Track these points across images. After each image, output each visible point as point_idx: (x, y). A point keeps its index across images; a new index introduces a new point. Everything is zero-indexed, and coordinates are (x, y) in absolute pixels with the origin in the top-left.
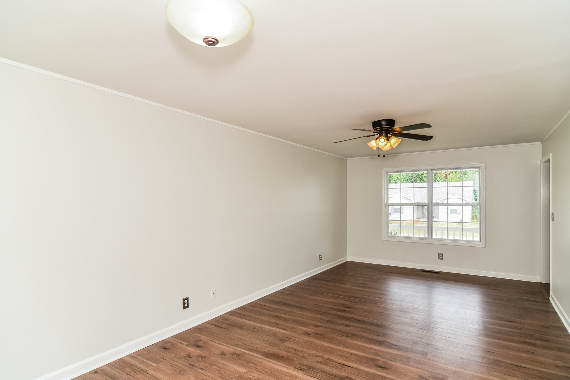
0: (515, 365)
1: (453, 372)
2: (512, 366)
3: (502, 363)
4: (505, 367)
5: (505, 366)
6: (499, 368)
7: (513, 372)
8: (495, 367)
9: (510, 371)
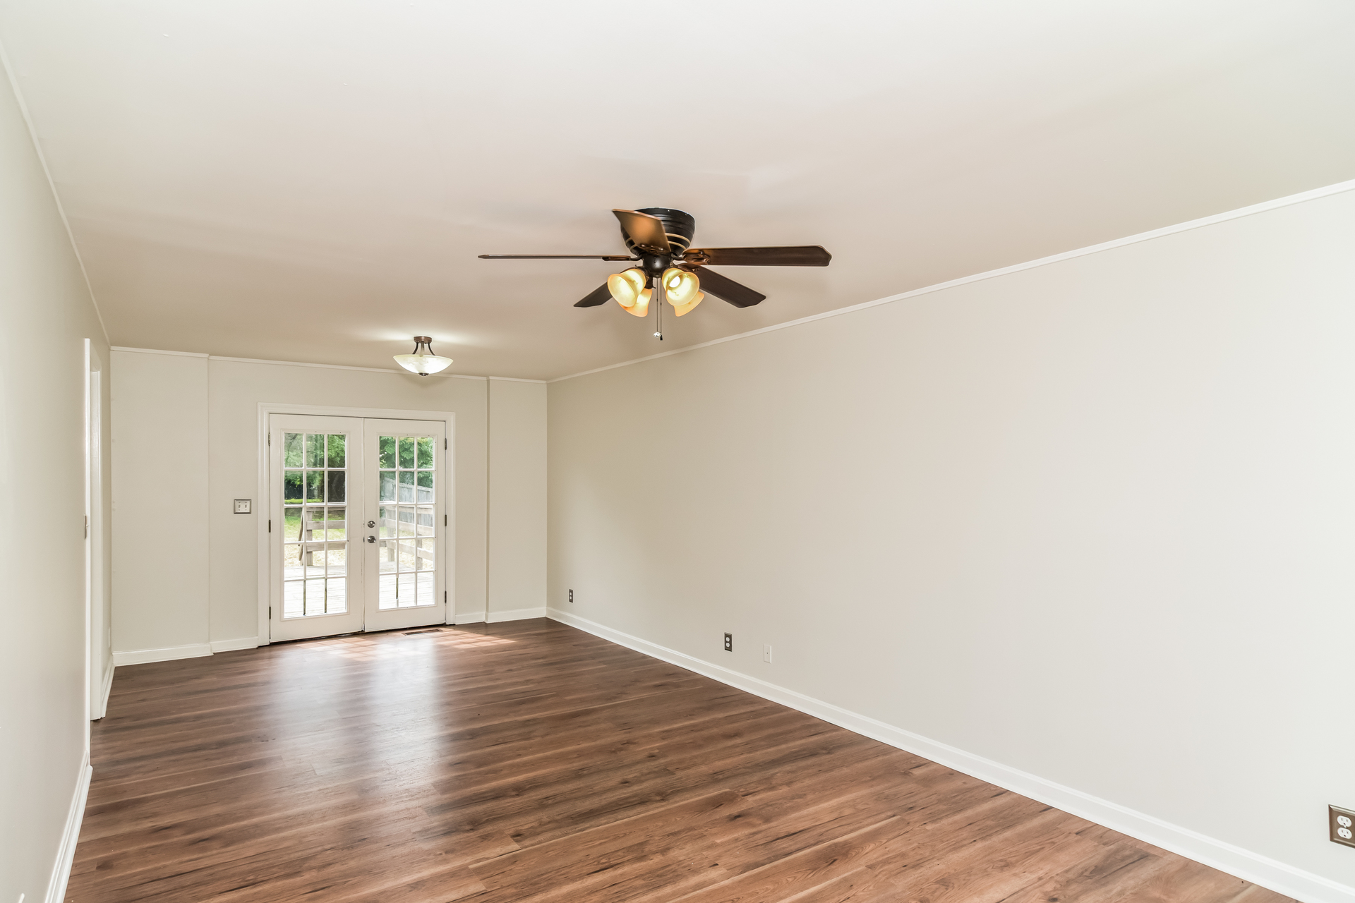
0: (254, 884)
1: (359, 808)
2: (259, 880)
3: (282, 873)
4: (274, 867)
5: (274, 870)
6: (284, 859)
7: (255, 865)
8: (292, 856)
9: (261, 864)
